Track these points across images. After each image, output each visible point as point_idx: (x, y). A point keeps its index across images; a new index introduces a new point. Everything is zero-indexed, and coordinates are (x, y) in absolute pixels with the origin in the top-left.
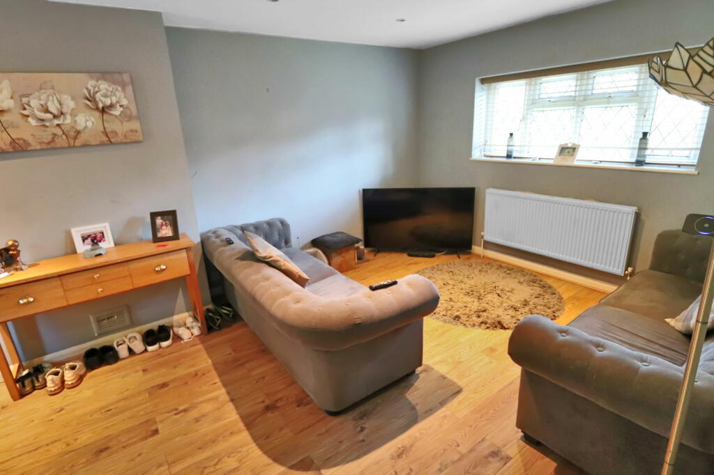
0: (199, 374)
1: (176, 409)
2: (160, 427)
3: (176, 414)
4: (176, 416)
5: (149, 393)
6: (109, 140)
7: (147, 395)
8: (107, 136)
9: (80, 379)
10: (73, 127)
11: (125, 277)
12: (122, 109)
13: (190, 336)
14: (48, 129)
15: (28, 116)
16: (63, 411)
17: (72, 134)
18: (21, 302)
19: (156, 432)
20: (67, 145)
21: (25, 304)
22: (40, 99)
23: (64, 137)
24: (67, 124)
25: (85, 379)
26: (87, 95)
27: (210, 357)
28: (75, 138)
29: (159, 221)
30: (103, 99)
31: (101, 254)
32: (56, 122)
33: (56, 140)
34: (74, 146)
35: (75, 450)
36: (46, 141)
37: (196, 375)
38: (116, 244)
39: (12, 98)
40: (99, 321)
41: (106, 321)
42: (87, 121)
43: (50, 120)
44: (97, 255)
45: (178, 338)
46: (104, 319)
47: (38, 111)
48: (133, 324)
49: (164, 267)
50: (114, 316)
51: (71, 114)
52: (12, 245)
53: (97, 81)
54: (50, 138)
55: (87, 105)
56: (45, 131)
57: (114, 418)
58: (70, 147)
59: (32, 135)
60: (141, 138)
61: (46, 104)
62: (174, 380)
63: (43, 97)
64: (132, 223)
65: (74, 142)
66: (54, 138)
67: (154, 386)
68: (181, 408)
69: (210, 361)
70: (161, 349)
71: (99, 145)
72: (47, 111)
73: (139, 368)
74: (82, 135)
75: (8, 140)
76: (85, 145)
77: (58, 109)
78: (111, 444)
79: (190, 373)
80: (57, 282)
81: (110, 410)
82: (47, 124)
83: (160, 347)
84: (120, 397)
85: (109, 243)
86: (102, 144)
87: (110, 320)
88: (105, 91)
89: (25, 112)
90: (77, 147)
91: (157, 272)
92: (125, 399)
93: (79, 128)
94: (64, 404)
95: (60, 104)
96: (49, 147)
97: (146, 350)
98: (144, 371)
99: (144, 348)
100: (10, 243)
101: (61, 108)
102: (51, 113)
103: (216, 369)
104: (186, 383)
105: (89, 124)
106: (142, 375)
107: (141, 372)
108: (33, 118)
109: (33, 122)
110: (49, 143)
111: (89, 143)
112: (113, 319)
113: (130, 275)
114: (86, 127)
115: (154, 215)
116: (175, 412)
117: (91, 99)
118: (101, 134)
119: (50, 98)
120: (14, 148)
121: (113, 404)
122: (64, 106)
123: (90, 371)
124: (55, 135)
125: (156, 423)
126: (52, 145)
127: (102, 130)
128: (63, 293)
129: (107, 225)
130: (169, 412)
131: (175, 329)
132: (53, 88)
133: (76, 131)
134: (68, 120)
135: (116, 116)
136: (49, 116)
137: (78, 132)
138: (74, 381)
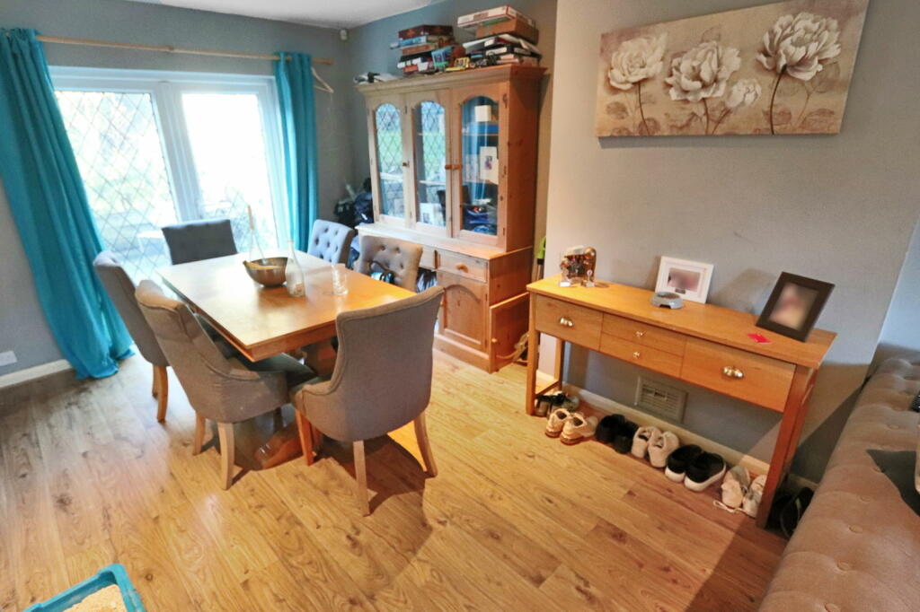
0: (673, 573)
1: (587, 584)
2: (549, 581)
3: (578, 589)
4: (574, 591)
5: (597, 527)
6: (772, 128)
7: (593, 526)
8: (771, 121)
9: (577, 440)
10: (723, 103)
11: (677, 355)
12: (820, 68)
13: (736, 504)
14: (688, 106)
15: (671, 86)
16: (531, 460)
17: (717, 114)
18: (562, 321)
19: (539, 581)
20: (704, 133)
21: (563, 325)
22: (694, 59)
23: (705, 119)
24: (717, 98)
25: (582, 444)
26: (767, 45)
27: (718, 568)
28: (719, 122)
29: (789, 293)
30: (792, 49)
31: (668, 307)
32: (703, 94)
33: (693, 124)
34: (713, 136)
35: (487, 508)
36: (679, 124)
37: (667, 570)
38: (708, 302)
39: (662, 60)
40: (645, 390)
41: (652, 395)
42: (748, 93)
43: (696, 92)
44: (662, 306)
45: (717, 492)
46: (651, 392)
47: (686, 77)
48: (682, 422)
49: (740, 375)
50: (664, 396)
51: (728, 81)
52: (589, 254)
53: (795, 16)
54: (684, 120)
55: (760, 63)
56: (683, 109)
57: (541, 514)
58: (707, 135)
59: (666, 114)
60: (836, 128)
61: (700, 66)
62: (637, 543)
63: (701, 54)
64: (750, 278)
65: (715, 128)
66: (690, 120)
67: (612, 525)
68: (593, 590)
69: (709, 571)
70: (680, 485)
71: (750, 136)
72: (697, 77)
73: (631, 483)
74: (732, 115)
75: (638, 120)
76: (728, 135)
77: (713, 73)
78: (505, 539)
79: (664, 558)
80: (599, 318)
81: (550, 501)
82: (690, 98)
83: (683, 482)
84: (575, 498)
85: (699, 296)
86: (757, 135)
87: (657, 397)
88: (801, 33)
89: (670, 81)
90: (718, 136)
91: (725, 376)
92: (574, 505)
93: (731, 104)
94: (541, 453)
95: (719, 65)
96: (680, 133)
97: (663, 469)
98: (630, 493)
99: (662, 464)
100: (588, 251)
101: (718, 71)
102: (701, 80)
103: (700, 595)
104: (641, 566)
105: (750, 98)
106: (622, 496)
107: (625, 492)
108: (676, 90)
109: (674, 94)
110: (681, 128)
111: (737, 132)
112: (662, 398)
113: (683, 357)
114: (743, 103)
115: (786, 279)
116: (582, 585)
117: (771, 52)
118: (762, 115)
119: (710, 54)
120: (641, 132)
121: (561, 497)
122: (724, 68)
123: (593, 440)
124: (694, 114)
125: (554, 569)
126: (685, 131)
127: (767, 109)
128: (599, 335)
129: (710, 268)
130: (577, 576)
131: (729, 475)
132: (718, 38)
133: (725, 109)
134: (721, 91)
135: (802, 82)
136: (698, 84)
137: (727, 112)
138: (569, 438)
